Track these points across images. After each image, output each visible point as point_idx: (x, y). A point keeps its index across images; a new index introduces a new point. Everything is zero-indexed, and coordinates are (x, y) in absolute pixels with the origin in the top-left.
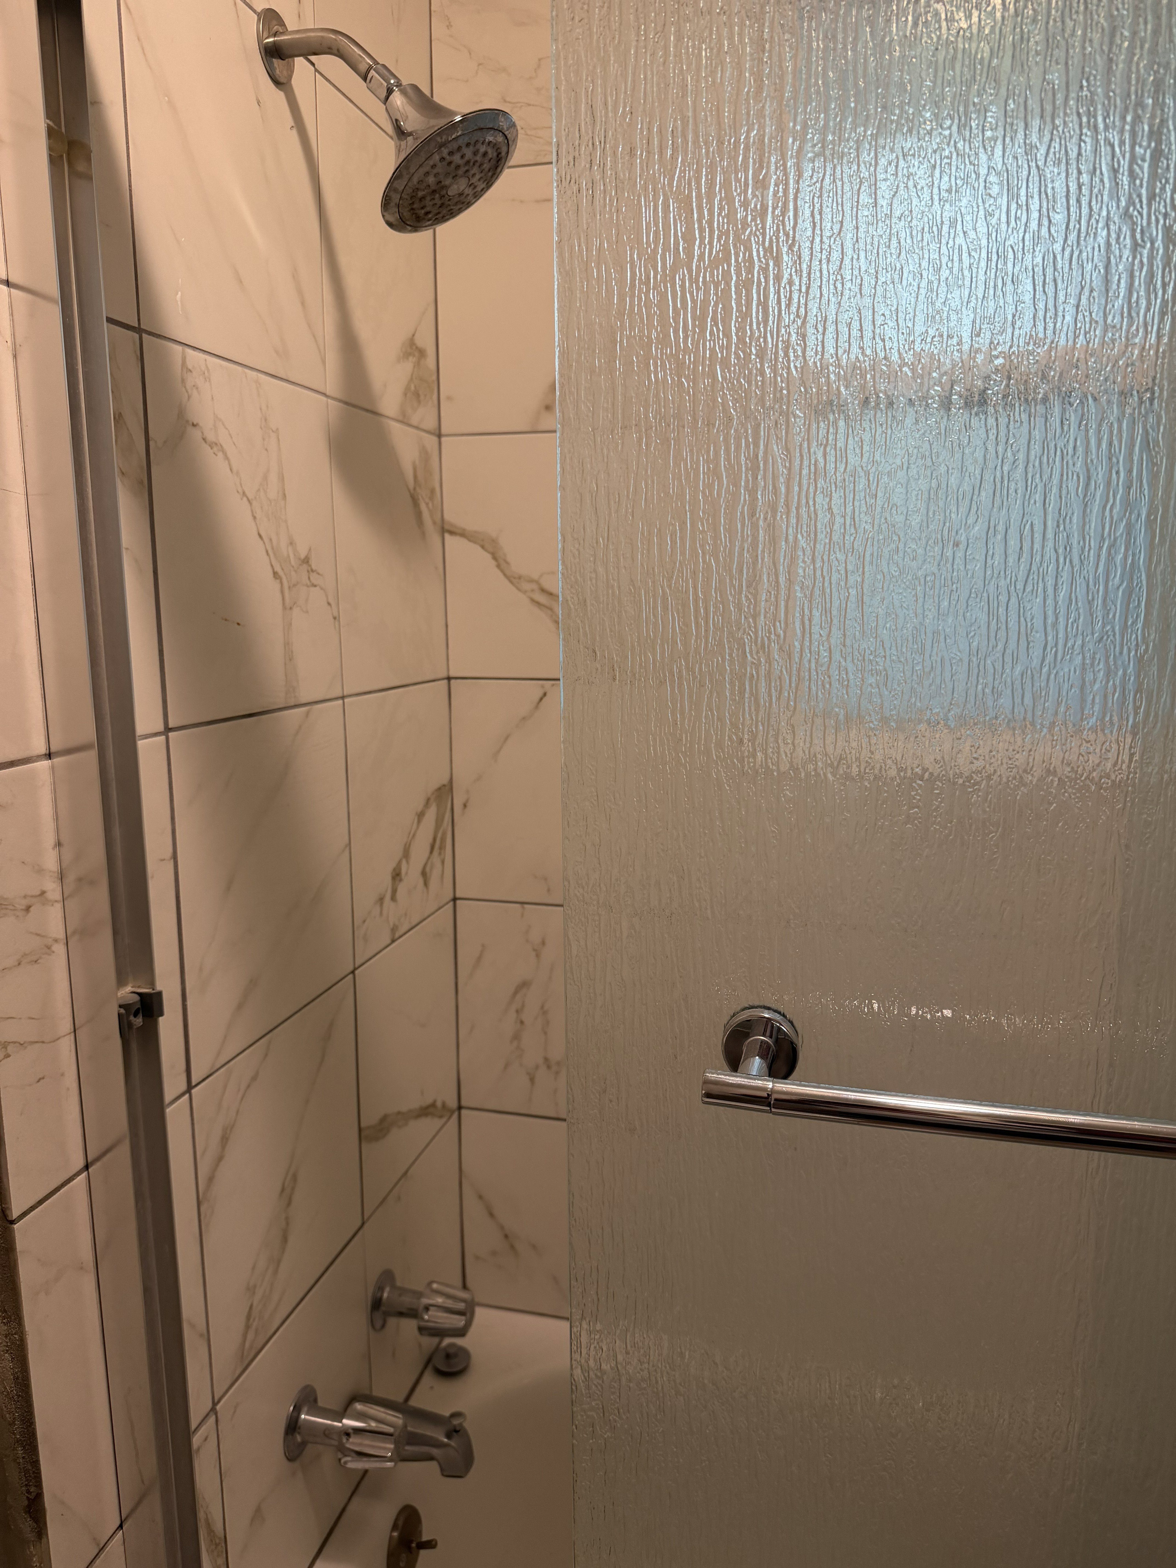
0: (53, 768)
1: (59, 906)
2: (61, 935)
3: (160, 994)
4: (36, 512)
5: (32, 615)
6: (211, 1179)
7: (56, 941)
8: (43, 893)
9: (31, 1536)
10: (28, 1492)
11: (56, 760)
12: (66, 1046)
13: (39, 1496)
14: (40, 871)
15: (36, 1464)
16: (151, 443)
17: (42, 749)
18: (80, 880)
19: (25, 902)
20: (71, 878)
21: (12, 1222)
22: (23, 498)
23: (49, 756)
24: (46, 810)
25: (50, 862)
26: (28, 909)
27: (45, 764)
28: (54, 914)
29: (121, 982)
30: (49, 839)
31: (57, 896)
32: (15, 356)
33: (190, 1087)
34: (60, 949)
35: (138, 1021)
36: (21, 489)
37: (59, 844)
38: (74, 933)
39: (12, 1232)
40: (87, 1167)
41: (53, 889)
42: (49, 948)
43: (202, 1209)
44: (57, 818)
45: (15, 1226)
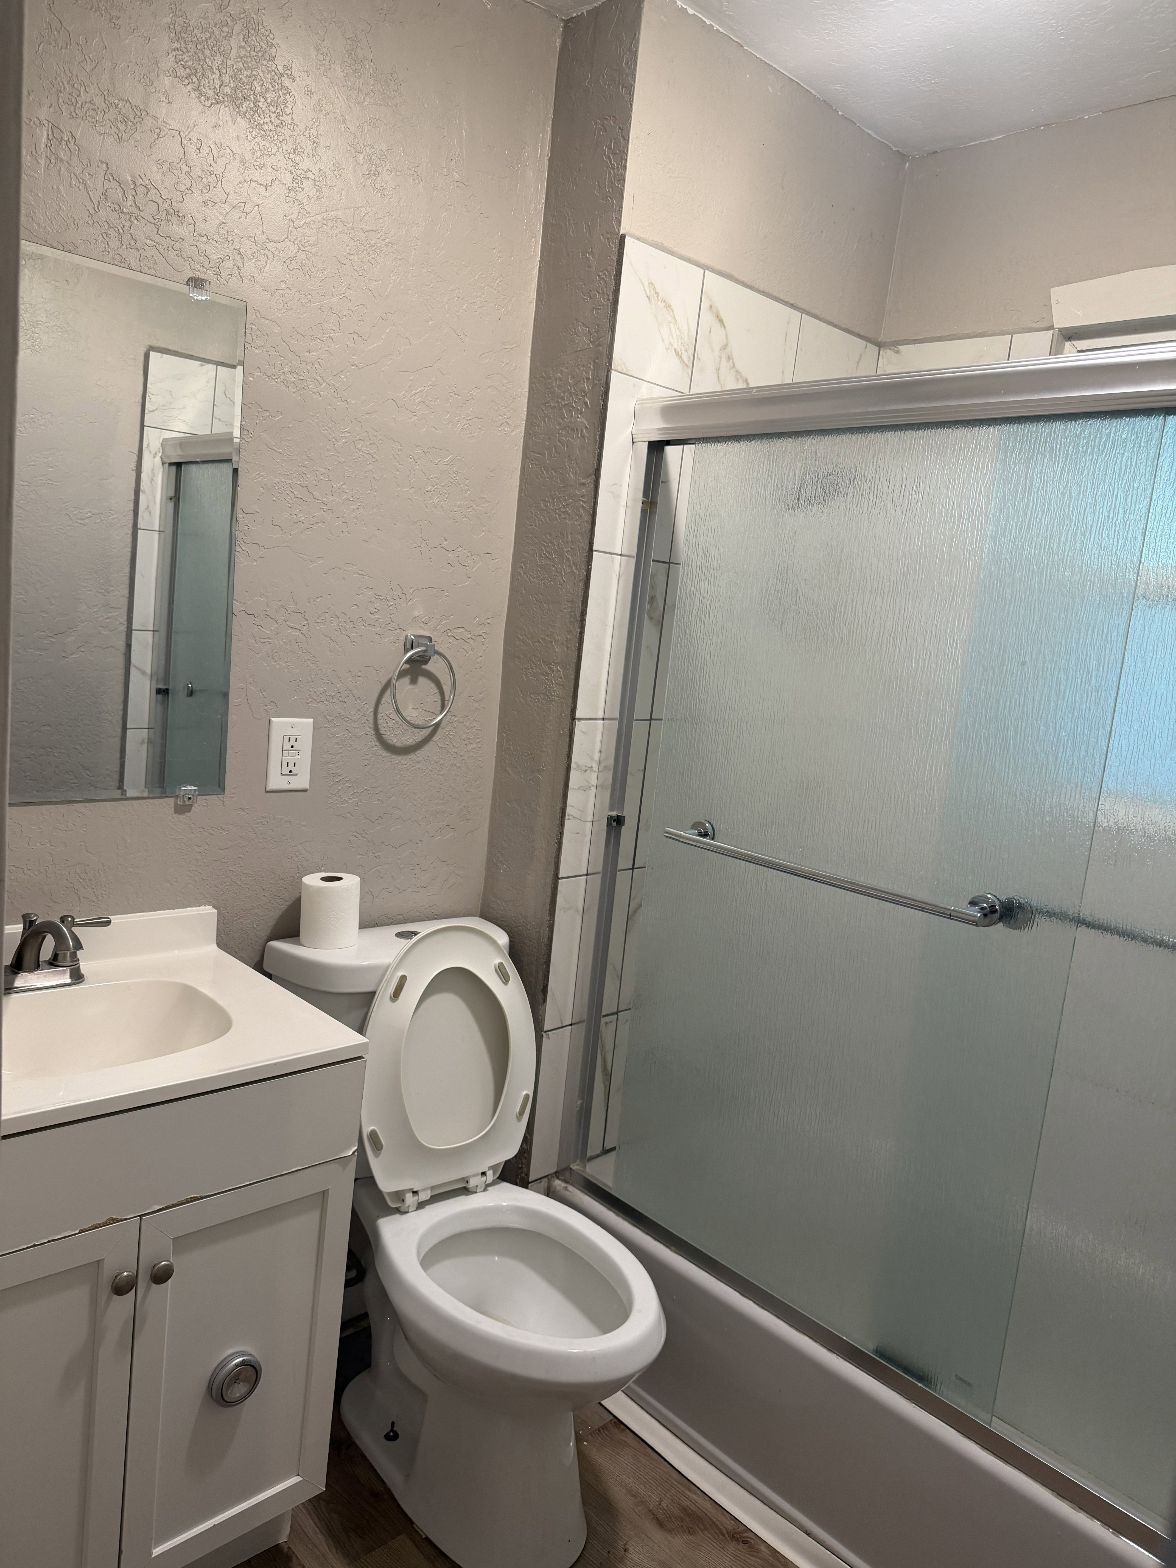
0: (604, 724)
1: (596, 774)
2: (595, 785)
3: (624, 817)
4: (616, 633)
5: (607, 669)
6: (635, 912)
7: (593, 786)
8: (592, 767)
9: (541, 1001)
10: (544, 983)
11: (606, 721)
12: (589, 825)
13: (547, 985)
14: (592, 759)
15: (548, 972)
16: (666, 606)
17: (601, 717)
18: (605, 767)
19: (585, 768)
20: (602, 765)
21: (559, 878)
22: (612, 628)
23: (603, 719)
24: (599, 739)
25: (596, 757)
26: (586, 771)
27: (602, 722)
28: (595, 775)
29: (611, 809)
30: (598, 748)
31: (597, 770)
32: (619, 580)
33: (633, 868)
34: (593, 789)
35: (615, 824)
36: (612, 625)
37: (601, 751)
38: (600, 786)
39: (558, 882)
40: (587, 875)
41: (595, 767)
42: (590, 787)
43: (629, 922)
44: (602, 741)
45: (560, 880)
